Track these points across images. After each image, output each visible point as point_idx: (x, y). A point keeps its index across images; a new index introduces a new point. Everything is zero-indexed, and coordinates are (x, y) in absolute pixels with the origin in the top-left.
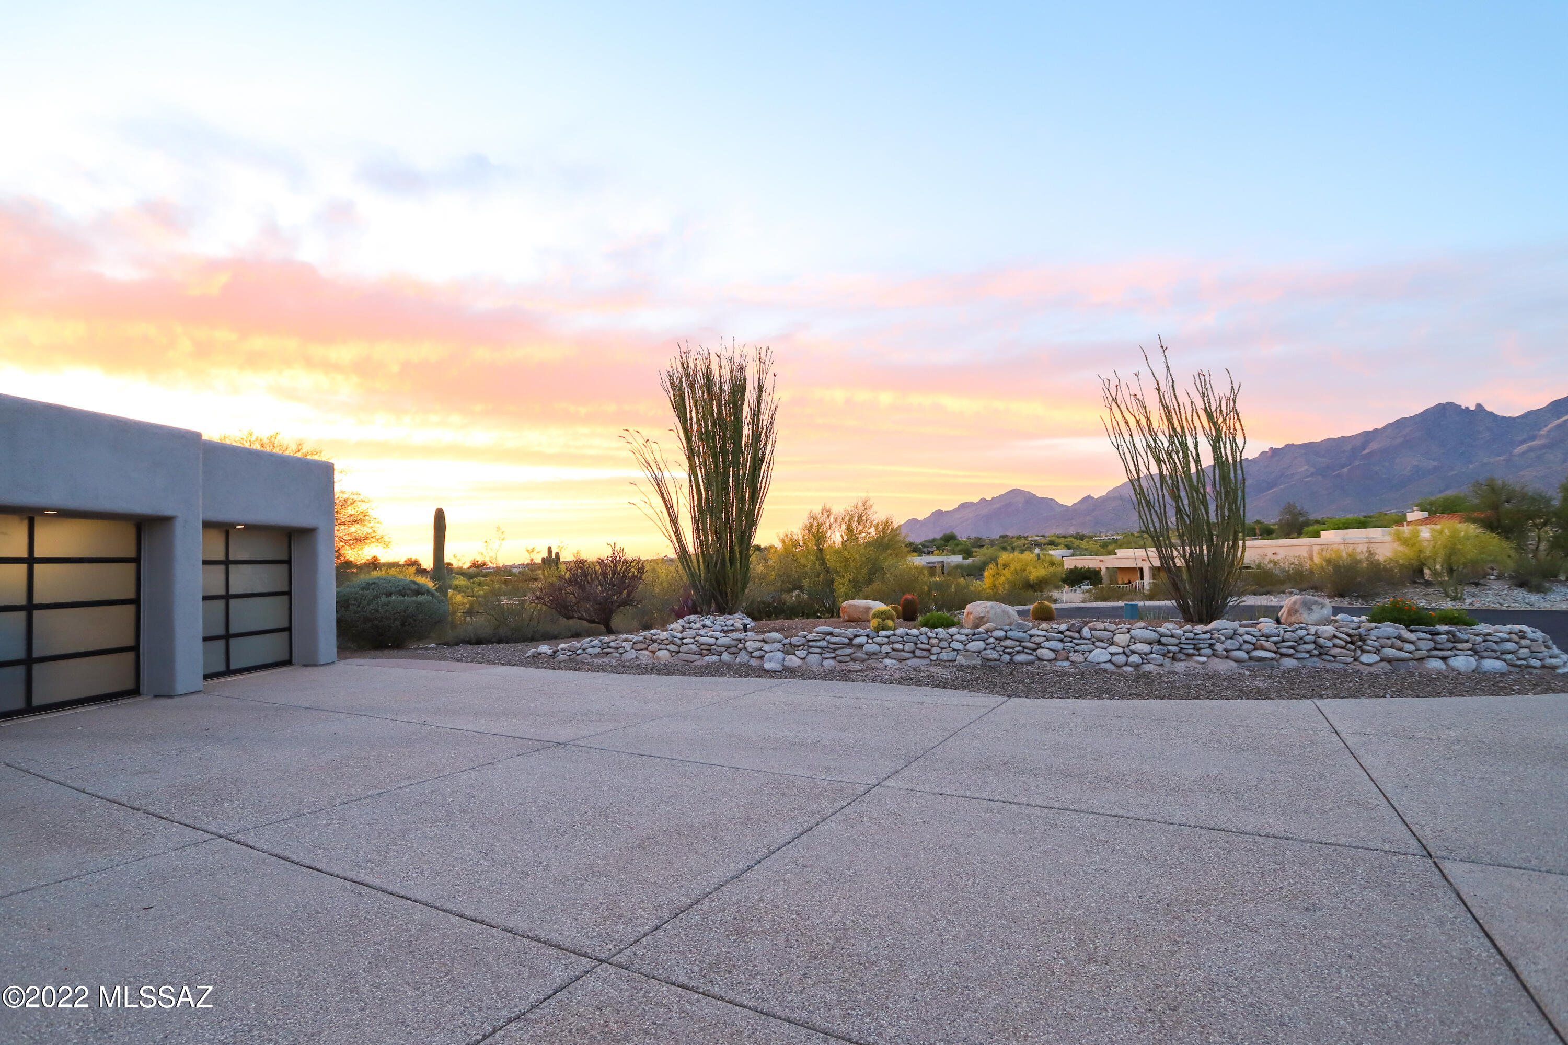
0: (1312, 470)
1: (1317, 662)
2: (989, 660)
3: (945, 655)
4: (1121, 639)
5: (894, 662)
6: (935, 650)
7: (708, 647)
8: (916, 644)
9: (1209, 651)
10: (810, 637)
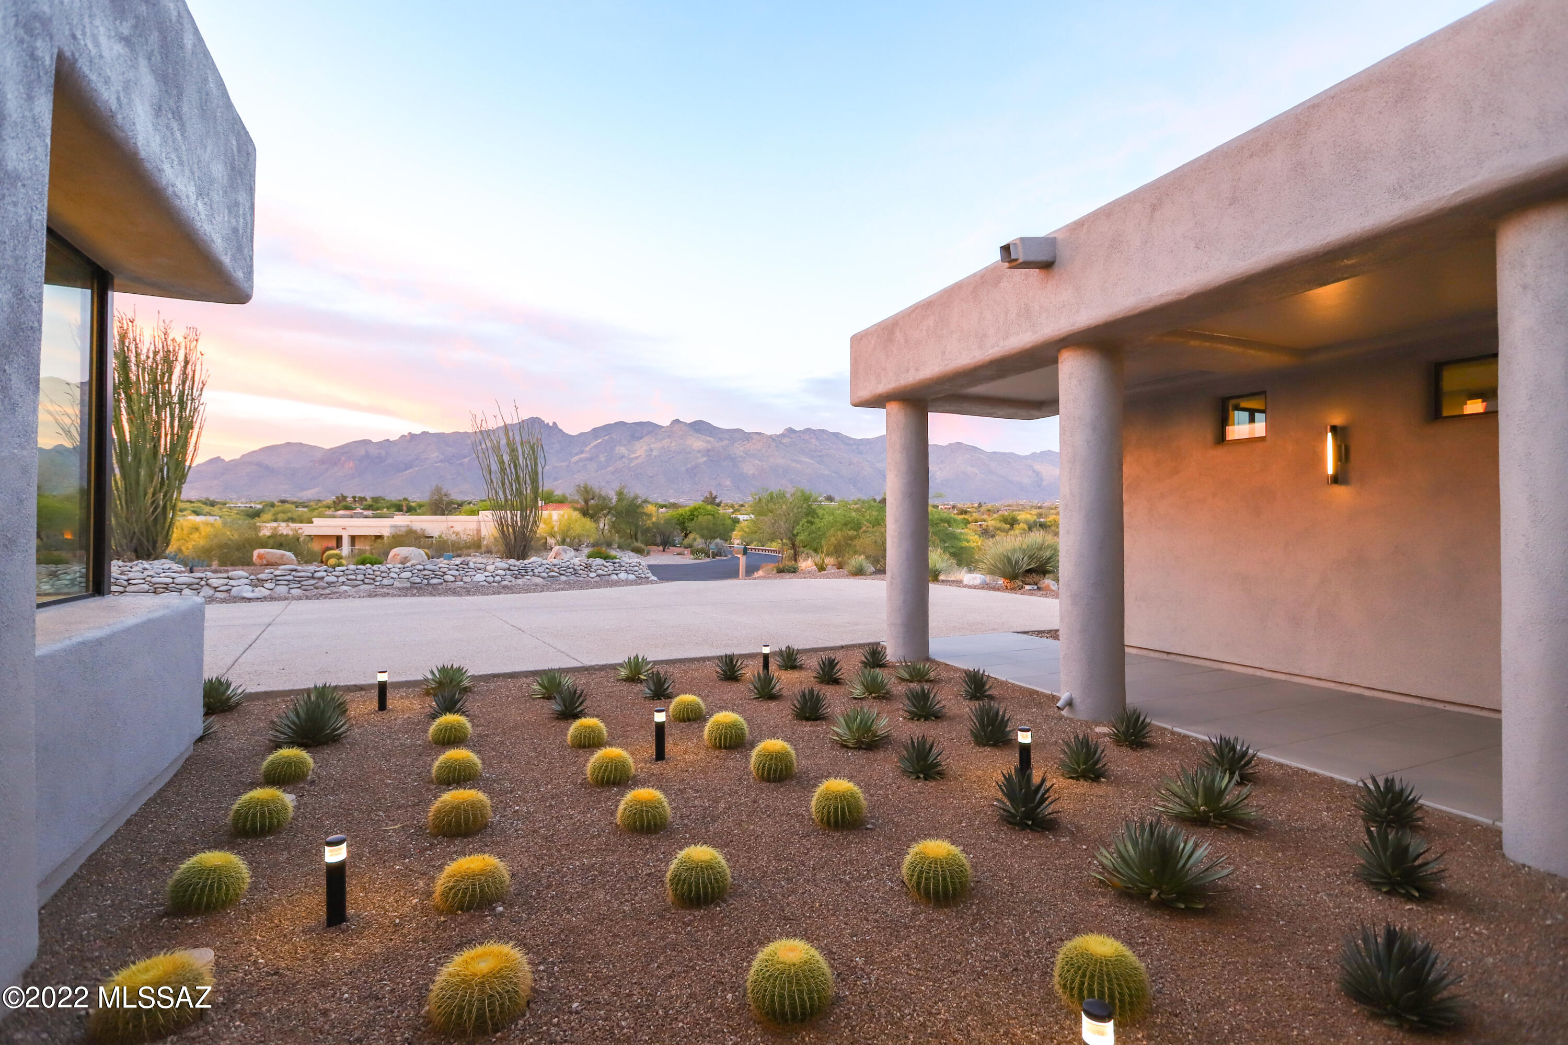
0: (442, 457)
1: (573, 577)
2: (415, 583)
3: (386, 582)
4: (490, 568)
5: (350, 588)
6: (379, 579)
7: (166, 586)
8: (365, 575)
9: (531, 573)
10: (277, 573)
